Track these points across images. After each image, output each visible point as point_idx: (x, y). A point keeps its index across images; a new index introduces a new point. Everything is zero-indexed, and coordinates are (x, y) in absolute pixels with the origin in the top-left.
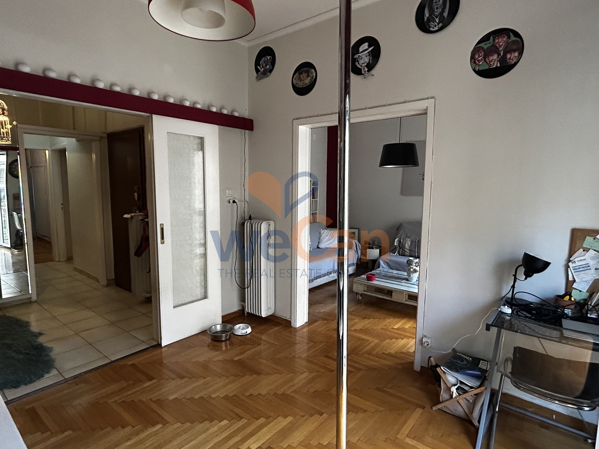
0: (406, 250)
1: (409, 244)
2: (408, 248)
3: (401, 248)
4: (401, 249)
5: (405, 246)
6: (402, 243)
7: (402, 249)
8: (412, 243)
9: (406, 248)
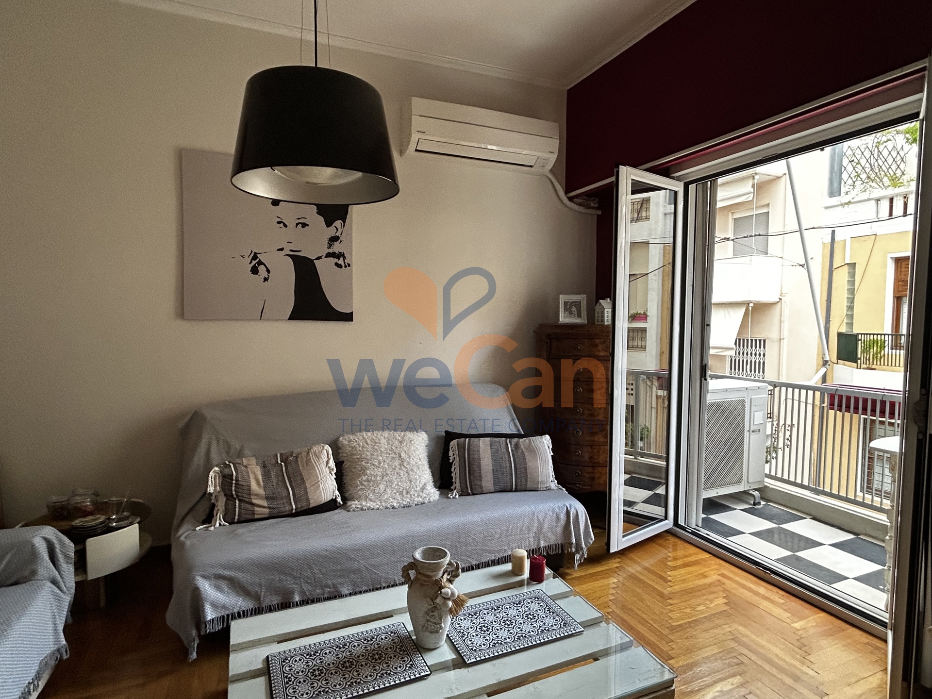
0: (255, 501)
1: (260, 477)
2: (261, 492)
3: (235, 499)
4: (237, 502)
5: (249, 486)
6: (237, 480)
7: (240, 501)
8: (269, 471)
9: (256, 495)
